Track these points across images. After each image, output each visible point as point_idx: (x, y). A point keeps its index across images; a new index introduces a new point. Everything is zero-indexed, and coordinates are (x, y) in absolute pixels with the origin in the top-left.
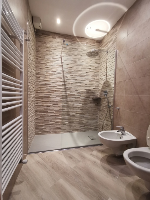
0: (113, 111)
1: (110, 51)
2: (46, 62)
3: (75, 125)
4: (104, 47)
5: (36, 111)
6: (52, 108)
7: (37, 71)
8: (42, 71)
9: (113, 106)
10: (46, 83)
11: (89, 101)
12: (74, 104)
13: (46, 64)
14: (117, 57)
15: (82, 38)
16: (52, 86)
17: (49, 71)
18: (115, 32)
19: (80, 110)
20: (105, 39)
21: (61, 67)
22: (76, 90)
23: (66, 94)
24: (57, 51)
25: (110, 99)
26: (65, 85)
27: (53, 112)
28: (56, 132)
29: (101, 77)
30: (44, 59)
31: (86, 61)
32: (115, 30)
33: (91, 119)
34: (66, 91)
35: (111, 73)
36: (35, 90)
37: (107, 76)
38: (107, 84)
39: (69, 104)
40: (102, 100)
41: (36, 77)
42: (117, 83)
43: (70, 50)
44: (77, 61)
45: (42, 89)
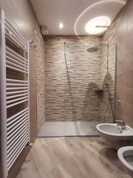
0: (114, 104)
1: (110, 45)
2: (52, 61)
3: (79, 115)
4: (105, 41)
5: (46, 102)
6: (58, 99)
7: (46, 69)
8: (50, 69)
9: (114, 99)
10: (53, 78)
11: (91, 93)
12: (77, 96)
13: (52, 62)
14: (118, 50)
15: (84, 36)
16: (58, 81)
17: (55, 68)
18: (115, 25)
19: (83, 101)
20: (106, 33)
21: (66, 64)
22: (79, 84)
23: (70, 87)
24: (61, 50)
25: (111, 92)
26: (69, 79)
27: (59, 103)
28: (62, 120)
29: (103, 70)
30: (51, 59)
31: (88, 56)
32: (115, 23)
33: (94, 110)
34: (69, 85)
35: (112, 66)
36: (44, 85)
37: (109, 69)
38: (108, 77)
39: (73, 96)
40: (104, 92)
41: (45, 74)
42: (117, 76)
43: (72, 48)
44: (79, 57)
45: (50, 83)
